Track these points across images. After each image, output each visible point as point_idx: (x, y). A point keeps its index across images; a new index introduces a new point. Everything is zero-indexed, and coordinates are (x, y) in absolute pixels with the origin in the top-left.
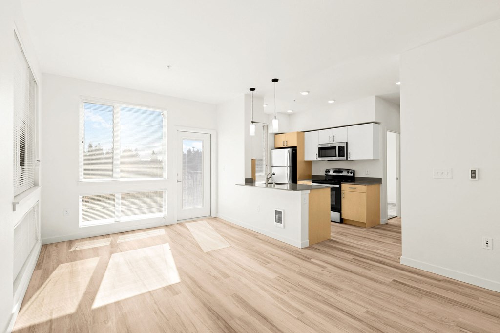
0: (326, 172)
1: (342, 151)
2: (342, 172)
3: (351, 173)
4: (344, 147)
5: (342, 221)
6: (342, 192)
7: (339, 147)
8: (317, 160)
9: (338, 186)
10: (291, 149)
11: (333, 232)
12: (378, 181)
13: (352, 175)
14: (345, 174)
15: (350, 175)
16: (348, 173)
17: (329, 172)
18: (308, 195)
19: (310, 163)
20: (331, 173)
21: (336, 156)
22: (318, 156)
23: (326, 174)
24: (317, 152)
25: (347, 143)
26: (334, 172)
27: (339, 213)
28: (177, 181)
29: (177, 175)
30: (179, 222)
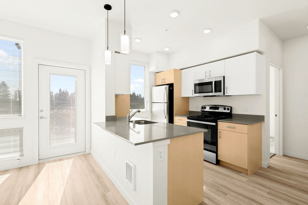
0: (202, 108)
1: (218, 86)
2: (218, 108)
3: (228, 109)
4: (221, 81)
5: (218, 162)
6: (219, 131)
7: (215, 82)
8: (193, 96)
9: (214, 124)
10: (168, 86)
11: (207, 185)
12: (260, 119)
13: (229, 111)
14: (221, 110)
15: (226, 111)
16: (225, 109)
17: (205, 108)
18: (167, 147)
19: (187, 99)
20: (208, 109)
21: (212, 92)
22: (194, 92)
23: (202, 110)
24: (193, 88)
25: (224, 77)
26: (211, 108)
27: (215, 154)
28: (42, 117)
29: (42, 111)
30: (41, 161)
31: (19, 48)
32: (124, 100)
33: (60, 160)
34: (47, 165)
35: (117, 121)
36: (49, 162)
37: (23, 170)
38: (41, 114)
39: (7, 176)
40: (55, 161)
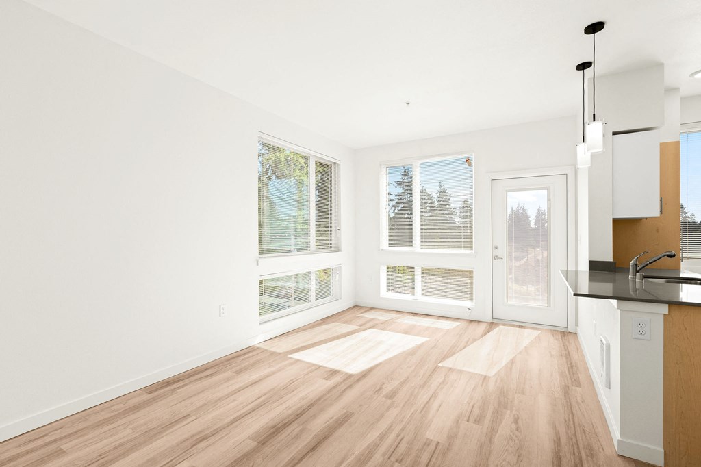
18: (662, 319)
28: (496, 257)
29: (496, 248)
30: (495, 321)
31: (470, 164)
32: (658, 231)
33: (520, 327)
34: (501, 327)
35: (617, 274)
36: (504, 325)
37: (473, 323)
38: (496, 252)
39: (457, 323)
40: (514, 326)
